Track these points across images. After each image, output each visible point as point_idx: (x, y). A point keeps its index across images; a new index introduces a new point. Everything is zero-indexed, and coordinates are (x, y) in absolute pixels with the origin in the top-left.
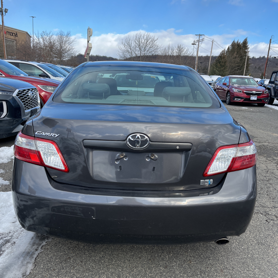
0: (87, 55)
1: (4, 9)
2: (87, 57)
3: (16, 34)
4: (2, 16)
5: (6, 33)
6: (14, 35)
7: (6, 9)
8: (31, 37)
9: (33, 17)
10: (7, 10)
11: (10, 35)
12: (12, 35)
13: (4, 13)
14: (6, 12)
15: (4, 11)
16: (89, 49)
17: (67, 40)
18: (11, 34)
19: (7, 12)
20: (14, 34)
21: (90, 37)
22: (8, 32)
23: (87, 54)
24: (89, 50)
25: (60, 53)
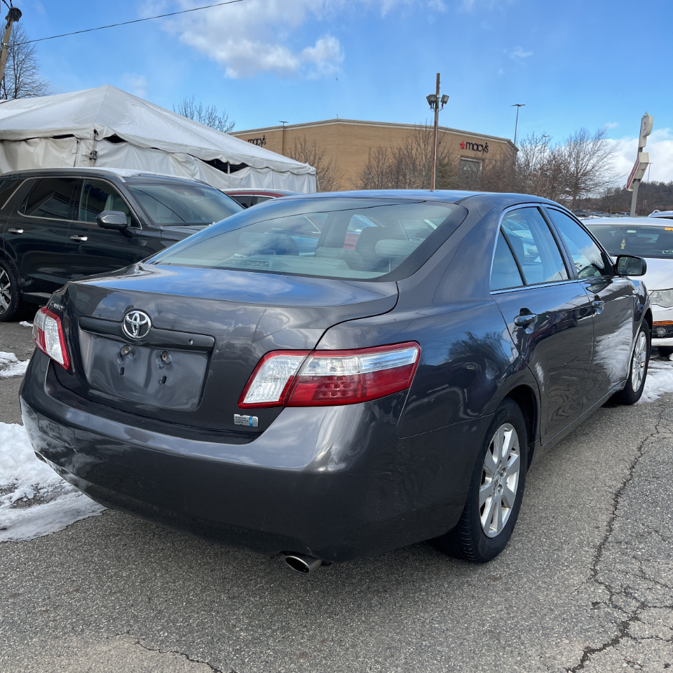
0: (633, 182)
1: (440, 96)
2: (632, 188)
3: (486, 147)
4: (436, 111)
5: (465, 147)
6: (480, 148)
7: (444, 96)
8: (517, 150)
9: (519, 106)
10: (446, 98)
11: (473, 149)
12: (477, 149)
13: (440, 104)
14: (444, 102)
15: (440, 100)
16: (640, 167)
17: (596, 149)
18: (475, 147)
19: (446, 103)
20: (482, 146)
21: (645, 136)
22: (470, 144)
23: (635, 180)
24: (640, 171)
25: (575, 182)
